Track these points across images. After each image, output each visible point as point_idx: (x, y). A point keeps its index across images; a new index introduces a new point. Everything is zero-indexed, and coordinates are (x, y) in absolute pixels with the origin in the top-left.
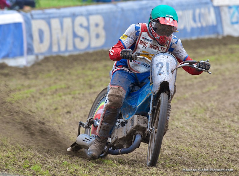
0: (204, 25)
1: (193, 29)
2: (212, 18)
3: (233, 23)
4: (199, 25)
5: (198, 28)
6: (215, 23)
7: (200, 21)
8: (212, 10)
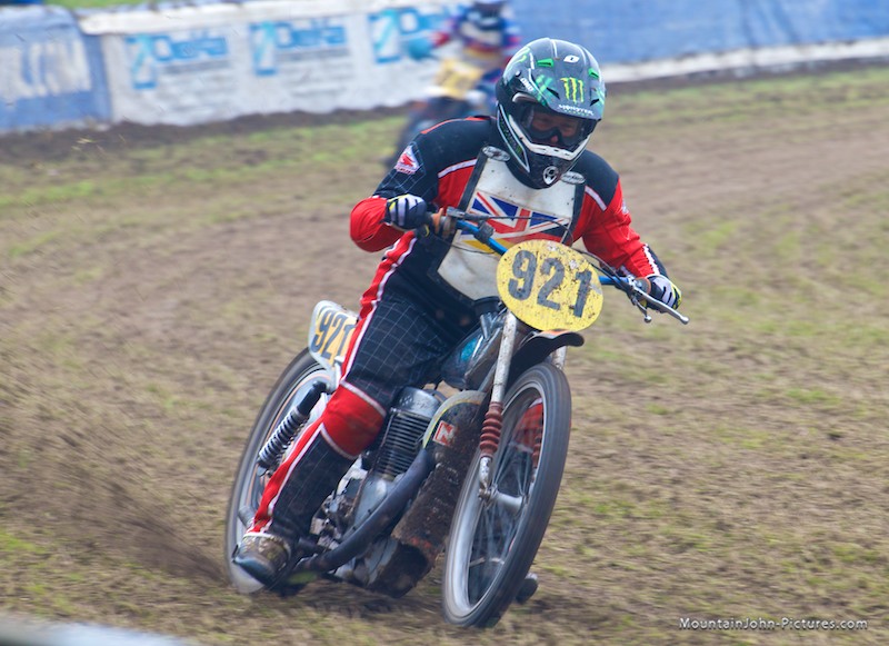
0: (56, 88)
1: (23, 103)
2: (77, 71)
3: (139, 86)
4: (42, 91)
5: (39, 99)
6: (86, 85)
7: (44, 81)
8: (78, 47)
